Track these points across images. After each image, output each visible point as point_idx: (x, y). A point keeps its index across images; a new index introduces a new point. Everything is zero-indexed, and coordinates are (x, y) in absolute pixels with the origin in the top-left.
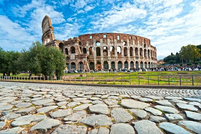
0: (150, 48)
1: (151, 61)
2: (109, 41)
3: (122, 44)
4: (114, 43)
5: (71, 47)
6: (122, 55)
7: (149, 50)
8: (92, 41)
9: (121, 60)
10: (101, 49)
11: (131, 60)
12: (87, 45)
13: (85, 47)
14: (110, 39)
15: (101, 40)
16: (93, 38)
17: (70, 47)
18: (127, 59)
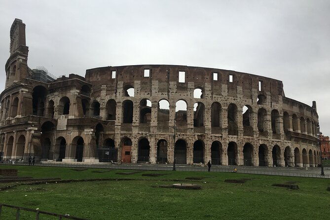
0: (279, 106)
1: (284, 143)
2: (157, 87)
3: (189, 93)
4: (169, 92)
5: (61, 97)
6: (189, 122)
7: (275, 112)
8: (115, 85)
9: (185, 137)
10: (134, 104)
11: (213, 138)
12: (103, 93)
13: (98, 100)
14: (160, 81)
15: (137, 83)
16: (119, 76)
17: (59, 99)
18: (201, 136)
